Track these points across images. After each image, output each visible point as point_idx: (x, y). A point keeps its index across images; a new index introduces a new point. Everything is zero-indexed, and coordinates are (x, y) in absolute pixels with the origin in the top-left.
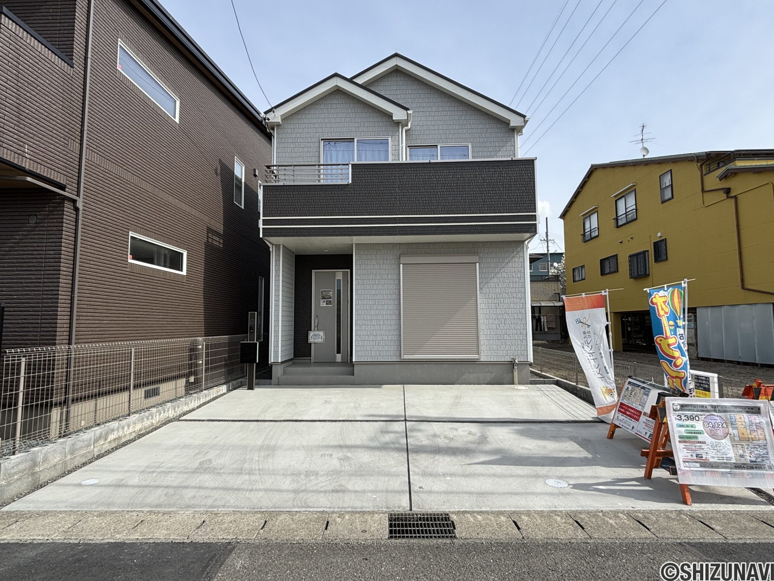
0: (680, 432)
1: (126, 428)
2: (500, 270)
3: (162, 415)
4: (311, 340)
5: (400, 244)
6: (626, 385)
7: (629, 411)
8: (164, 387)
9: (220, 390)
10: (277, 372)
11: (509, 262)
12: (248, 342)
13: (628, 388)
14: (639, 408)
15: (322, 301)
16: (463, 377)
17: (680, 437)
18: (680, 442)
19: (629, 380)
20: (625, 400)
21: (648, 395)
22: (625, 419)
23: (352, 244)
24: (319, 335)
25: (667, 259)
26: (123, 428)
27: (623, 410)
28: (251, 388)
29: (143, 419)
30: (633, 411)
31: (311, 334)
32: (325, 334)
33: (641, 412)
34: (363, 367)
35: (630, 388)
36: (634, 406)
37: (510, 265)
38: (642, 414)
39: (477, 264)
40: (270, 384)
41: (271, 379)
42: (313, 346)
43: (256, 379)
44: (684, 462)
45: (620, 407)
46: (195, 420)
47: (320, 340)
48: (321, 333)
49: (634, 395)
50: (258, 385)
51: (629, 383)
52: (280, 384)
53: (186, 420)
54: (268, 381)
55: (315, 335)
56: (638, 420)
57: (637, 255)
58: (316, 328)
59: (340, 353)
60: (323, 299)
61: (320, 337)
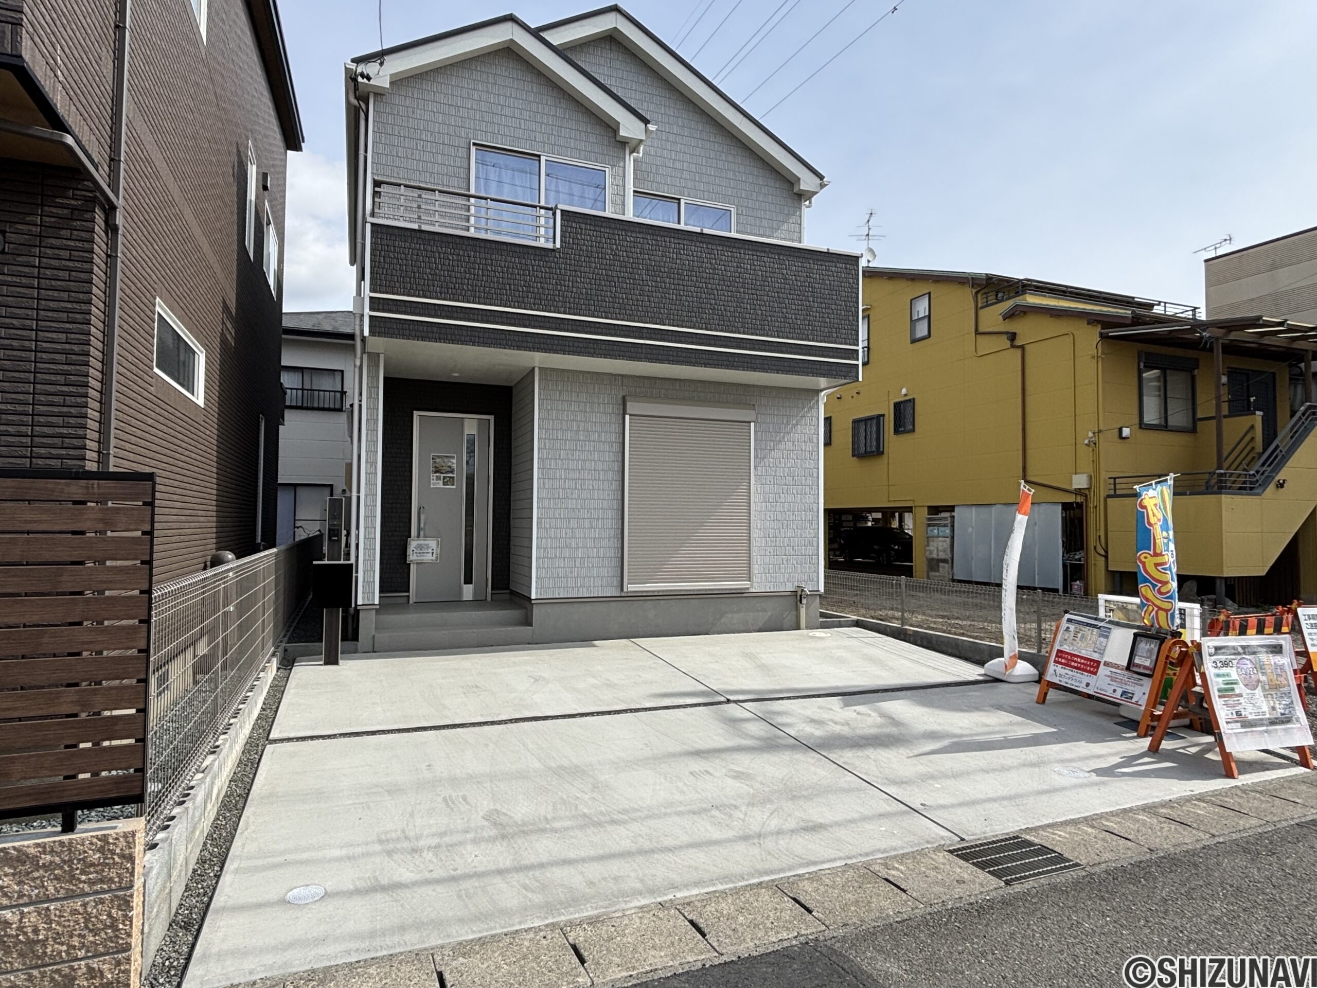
0: (1217, 683)
4: (412, 557)
5: (622, 376)
6: (1064, 624)
7: (1075, 662)
10: (367, 623)
11: (797, 424)
13: (1068, 628)
14: (1095, 656)
15: (434, 476)
16: (723, 620)
17: (1219, 690)
18: (1220, 697)
19: (1067, 616)
20: (1065, 646)
21: (1107, 637)
22: (1070, 673)
23: (534, 368)
24: (428, 547)
25: (913, 430)
27: (1063, 661)
28: (332, 660)
30: (1082, 661)
31: (413, 544)
32: (441, 545)
33: (1098, 663)
34: (549, 609)
35: (1072, 627)
36: (1083, 653)
37: (798, 429)
38: (1102, 664)
39: (752, 424)
40: (356, 652)
41: (357, 640)
42: (413, 568)
45: (1057, 656)
47: (428, 558)
48: (433, 543)
49: (1083, 636)
50: (344, 653)
51: (1069, 620)
52: (375, 651)
54: (353, 645)
55: (420, 547)
56: (1095, 673)
57: (866, 420)
58: (422, 533)
59: (471, 583)
60: (436, 472)
61: (430, 551)
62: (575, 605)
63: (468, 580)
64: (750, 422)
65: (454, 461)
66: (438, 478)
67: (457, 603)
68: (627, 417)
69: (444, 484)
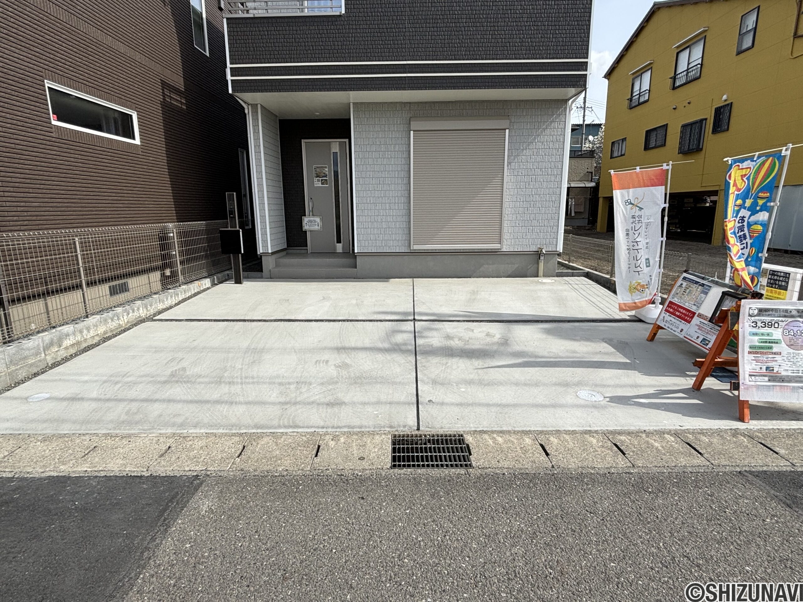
0: (752, 341)
1: (85, 332)
2: (534, 139)
3: (131, 315)
4: (306, 227)
5: (410, 103)
6: (680, 281)
7: (679, 311)
8: (132, 282)
9: (202, 284)
10: (268, 264)
11: (546, 128)
12: (229, 229)
13: (682, 284)
14: (693, 309)
15: (316, 179)
16: (481, 269)
17: (750, 347)
18: (750, 353)
19: (685, 275)
20: (676, 299)
21: (706, 294)
22: (673, 320)
23: (350, 104)
24: (315, 221)
25: (728, 129)
26: (81, 332)
27: (671, 310)
28: (238, 281)
29: (106, 320)
30: (684, 311)
31: (306, 220)
32: (322, 220)
33: (694, 314)
34: (366, 259)
35: (685, 284)
36: (687, 306)
37: (548, 131)
38: (696, 315)
39: (507, 131)
40: (262, 277)
41: (262, 271)
42: (308, 234)
43: (243, 271)
44: (750, 375)
45: (668, 306)
46: (171, 320)
47: (316, 228)
48: (318, 220)
49: (689, 292)
50: (248, 278)
51: (685, 278)
52: (272, 277)
53: (161, 320)
54: (258, 274)
55: (310, 221)
56: (689, 322)
57: (692, 124)
58: (311, 213)
59: (340, 242)
60: (317, 177)
61: (316, 224)
62: (382, 257)
63: (339, 241)
64: (505, 129)
65: (327, 170)
66: (318, 180)
67: (333, 254)
68: (412, 132)
69: (322, 184)
